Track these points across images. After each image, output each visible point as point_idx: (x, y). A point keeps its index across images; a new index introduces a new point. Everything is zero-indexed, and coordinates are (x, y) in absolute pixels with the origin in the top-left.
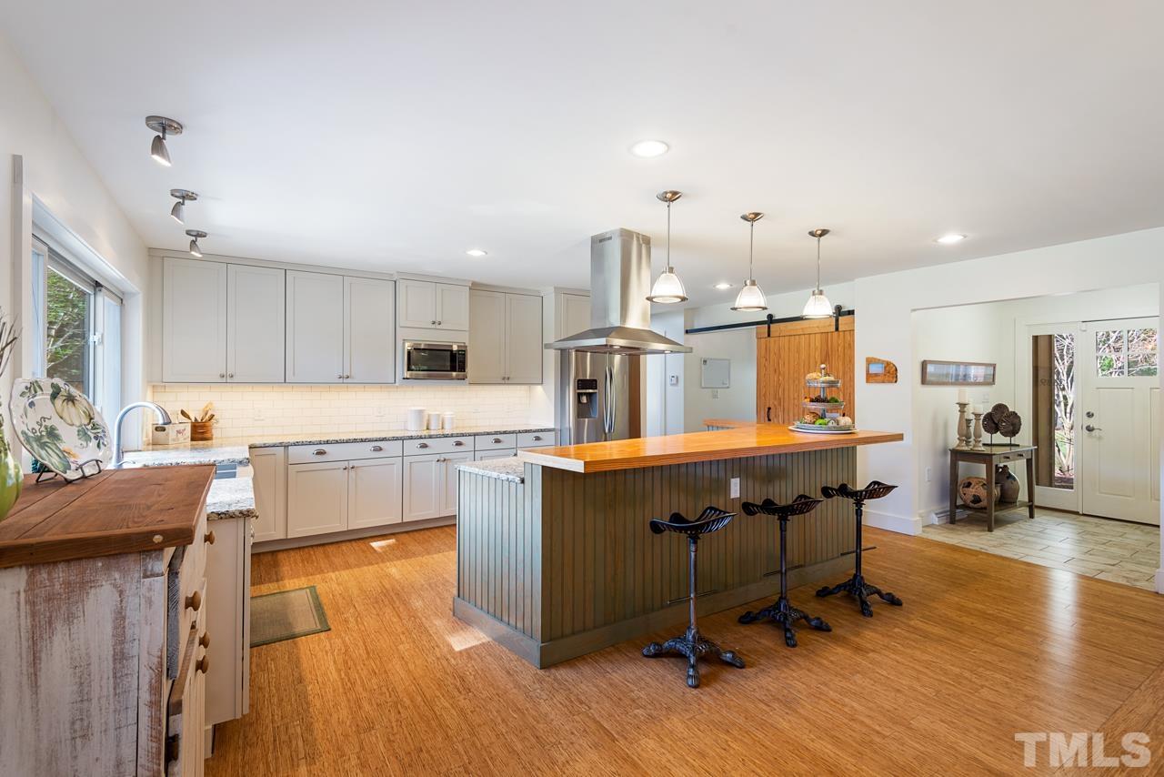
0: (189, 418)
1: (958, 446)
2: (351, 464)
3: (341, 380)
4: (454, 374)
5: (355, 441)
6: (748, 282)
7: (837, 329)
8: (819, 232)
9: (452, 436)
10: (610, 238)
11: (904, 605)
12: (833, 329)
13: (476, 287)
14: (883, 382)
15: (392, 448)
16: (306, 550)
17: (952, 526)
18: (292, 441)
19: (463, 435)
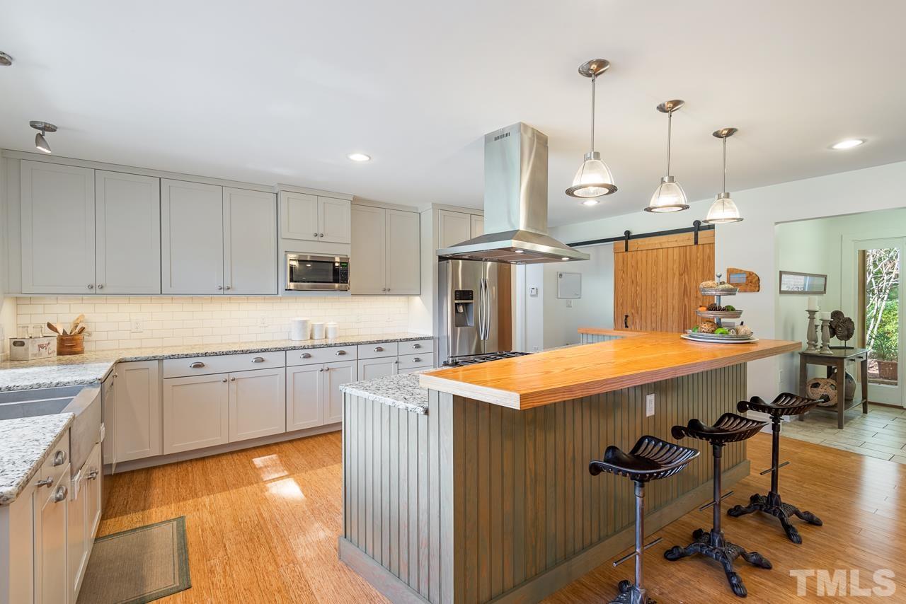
0: (57, 332)
1: (807, 349)
2: (232, 376)
3: (221, 292)
4: (337, 285)
5: (235, 353)
6: (666, 179)
7: (696, 243)
8: (726, 132)
9: (335, 345)
10: (508, 134)
11: (823, 524)
12: (692, 242)
13: (356, 202)
14: (745, 291)
15: (275, 359)
16: (185, 465)
17: (802, 423)
18: (166, 353)
19: (346, 345)
